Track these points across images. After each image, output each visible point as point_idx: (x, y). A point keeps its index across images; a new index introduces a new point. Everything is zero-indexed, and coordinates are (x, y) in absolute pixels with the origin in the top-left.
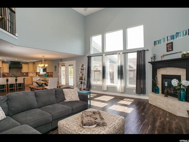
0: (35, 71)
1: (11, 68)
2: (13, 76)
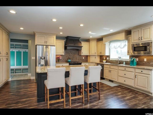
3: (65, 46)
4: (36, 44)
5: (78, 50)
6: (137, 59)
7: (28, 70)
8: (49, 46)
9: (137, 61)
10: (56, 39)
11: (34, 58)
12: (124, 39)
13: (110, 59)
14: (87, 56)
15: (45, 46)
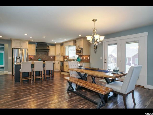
0: (63, 54)
1: (38, 50)
2: (40, 59)
3: (36, 49)
4: (12, 48)
5: (47, 52)
6: (81, 58)
7: (4, 68)
8: (24, 49)
9: (81, 59)
10: (29, 43)
11: (11, 58)
12: (73, 45)
13: (69, 58)
14: (54, 56)
15: (20, 49)
